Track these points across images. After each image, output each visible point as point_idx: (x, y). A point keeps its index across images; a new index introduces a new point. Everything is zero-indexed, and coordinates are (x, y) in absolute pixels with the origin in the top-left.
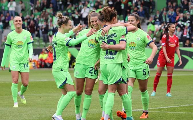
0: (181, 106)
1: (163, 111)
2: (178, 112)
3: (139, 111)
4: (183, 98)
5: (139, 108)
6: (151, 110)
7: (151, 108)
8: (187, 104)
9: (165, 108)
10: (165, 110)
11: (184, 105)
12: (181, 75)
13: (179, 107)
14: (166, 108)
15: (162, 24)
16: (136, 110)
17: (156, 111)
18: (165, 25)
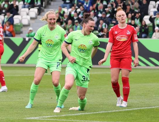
0: (95, 113)
1: (71, 120)
2: (90, 120)
3: (40, 119)
4: (97, 102)
5: (40, 116)
6: (56, 118)
7: (56, 115)
8: (102, 110)
9: (73, 116)
10: (74, 118)
11: (99, 111)
12: (96, 73)
13: (92, 114)
14: (75, 116)
15: (73, 8)
16: (36, 118)
17: (62, 119)
18: (77, 9)
